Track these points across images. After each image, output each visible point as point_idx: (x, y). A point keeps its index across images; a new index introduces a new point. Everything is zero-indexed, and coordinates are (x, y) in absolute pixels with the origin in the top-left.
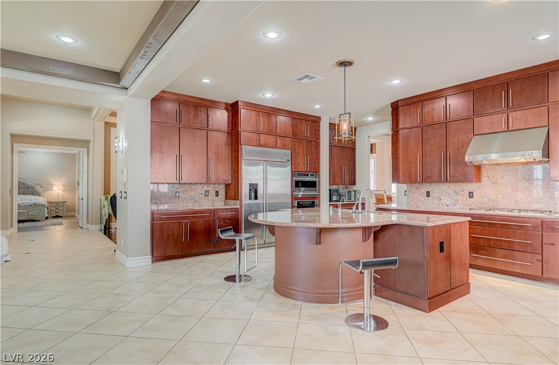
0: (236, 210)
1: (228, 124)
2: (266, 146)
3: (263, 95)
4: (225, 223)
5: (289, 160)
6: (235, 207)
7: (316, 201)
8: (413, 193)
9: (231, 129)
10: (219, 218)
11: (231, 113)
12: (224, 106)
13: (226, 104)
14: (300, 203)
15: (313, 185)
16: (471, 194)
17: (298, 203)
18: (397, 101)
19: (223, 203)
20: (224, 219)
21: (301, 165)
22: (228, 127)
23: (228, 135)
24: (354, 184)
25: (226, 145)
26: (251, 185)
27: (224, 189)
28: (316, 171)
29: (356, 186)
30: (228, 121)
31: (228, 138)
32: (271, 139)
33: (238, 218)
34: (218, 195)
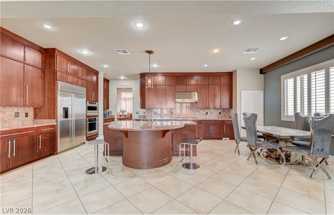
0: (53, 126)
1: (42, 63)
3: (81, 51)
4: (46, 136)
5: (84, 94)
6: (53, 124)
7: (97, 118)
9: (44, 67)
10: (41, 133)
11: (44, 56)
12: (39, 49)
13: (41, 47)
14: (90, 119)
15: (94, 109)
17: (89, 119)
19: (32, 122)
20: (45, 134)
21: (90, 97)
22: (42, 65)
23: (42, 71)
24: (108, 109)
25: (40, 78)
26: (64, 108)
28: (97, 100)
30: (42, 60)
31: (42, 73)
32: (75, 79)
33: (55, 132)
34: (27, 116)
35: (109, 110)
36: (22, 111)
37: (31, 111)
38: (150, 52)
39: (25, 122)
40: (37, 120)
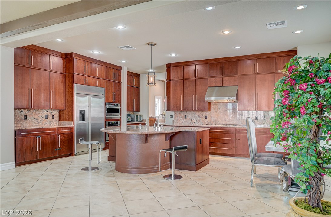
0: (71, 128)
1: (63, 68)
2: (89, 85)
3: (92, 52)
4: (64, 137)
5: (103, 95)
6: (71, 126)
7: (119, 122)
8: (177, 116)
9: (65, 71)
10: (60, 134)
11: (65, 60)
12: (61, 55)
13: (62, 54)
14: (110, 123)
15: (117, 111)
16: (206, 117)
17: (109, 123)
18: (170, 63)
19: (58, 123)
20: (64, 134)
21: (110, 98)
22: (63, 70)
23: (63, 75)
24: (139, 111)
25: (62, 83)
26: (80, 111)
27: (58, 114)
28: (119, 101)
29: (140, 112)
30: (63, 66)
31: (63, 78)
32: (92, 80)
33: (73, 134)
34: (54, 118)
35: (140, 113)
36: (50, 113)
37: (56, 113)
38: (151, 44)
39: (52, 124)
40: (61, 122)
